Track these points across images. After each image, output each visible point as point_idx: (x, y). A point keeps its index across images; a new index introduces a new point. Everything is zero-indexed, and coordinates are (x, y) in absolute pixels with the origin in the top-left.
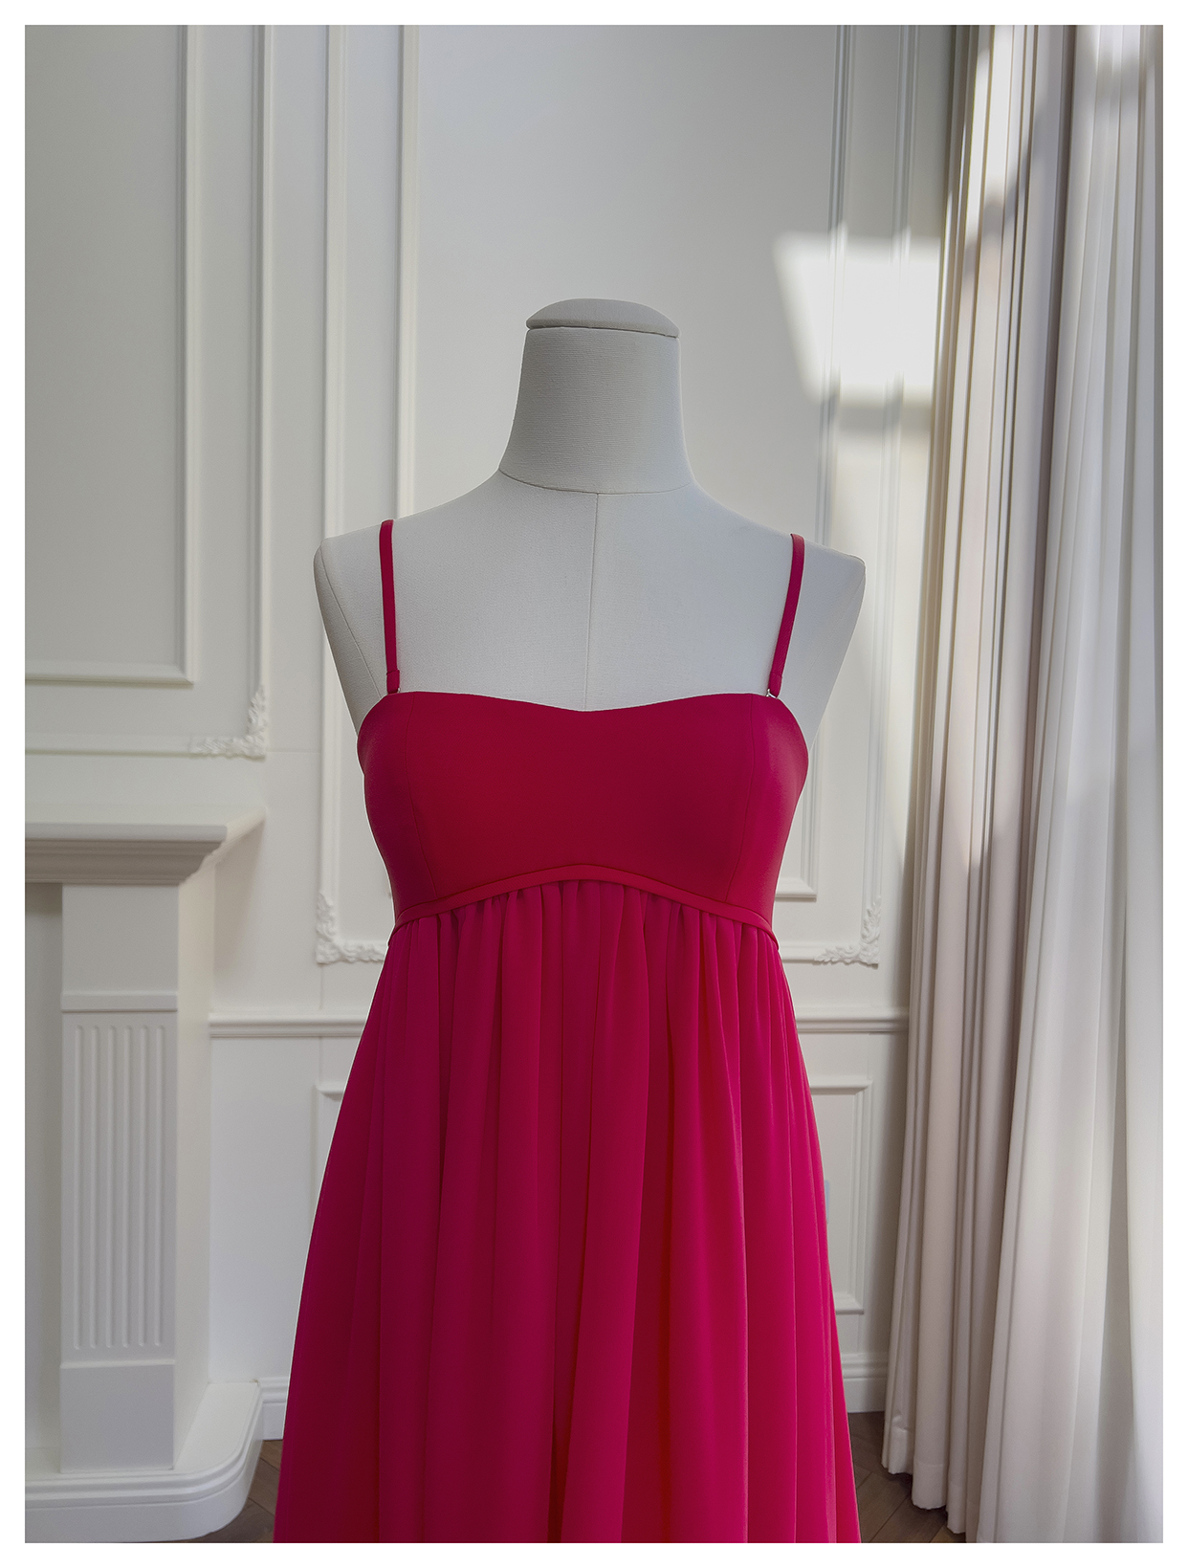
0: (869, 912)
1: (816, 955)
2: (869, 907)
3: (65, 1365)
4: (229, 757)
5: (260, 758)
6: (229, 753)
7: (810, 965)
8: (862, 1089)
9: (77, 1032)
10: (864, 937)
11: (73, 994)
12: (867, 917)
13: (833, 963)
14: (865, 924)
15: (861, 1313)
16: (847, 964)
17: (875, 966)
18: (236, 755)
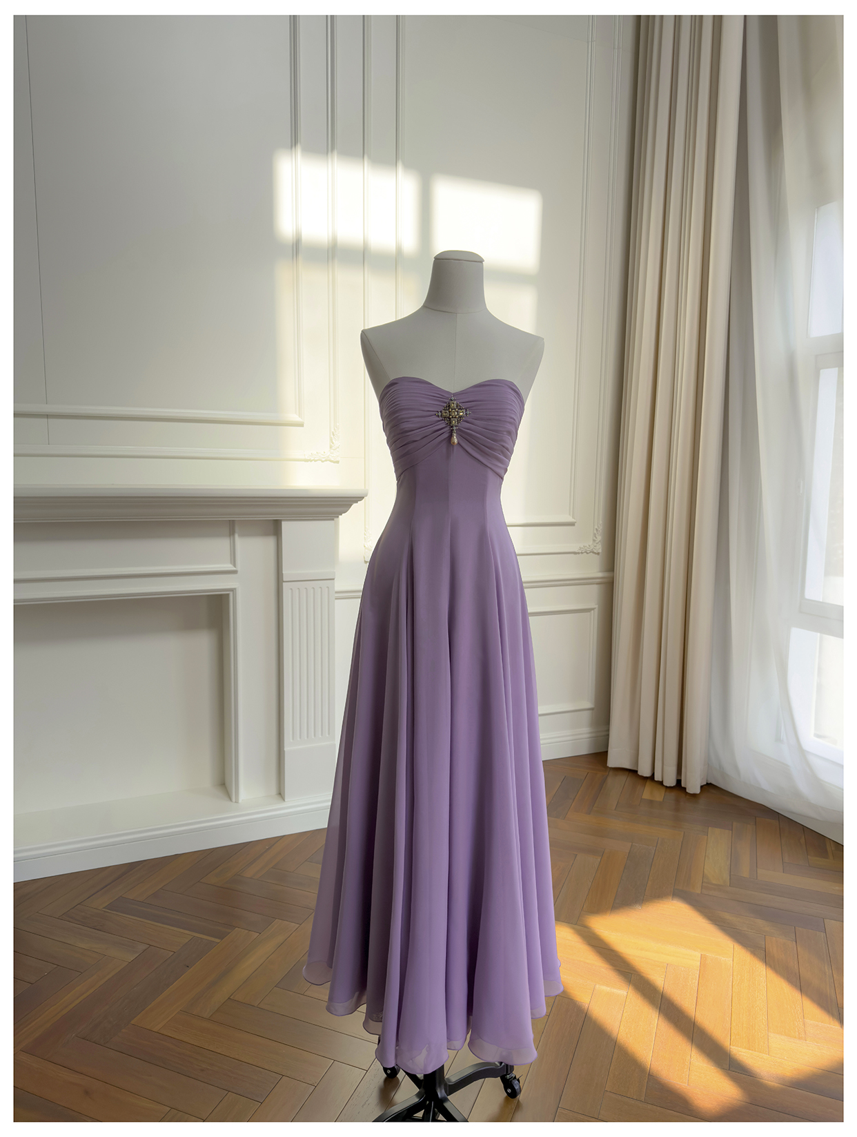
0: (597, 529)
1: (576, 550)
2: (596, 527)
3: (287, 748)
4: (323, 462)
5: (338, 462)
6: (323, 460)
7: (573, 555)
8: (593, 609)
9: (290, 591)
10: (594, 540)
11: (287, 572)
12: (595, 532)
13: (582, 553)
14: (595, 535)
15: (592, 709)
16: (587, 553)
17: (598, 554)
18: (326, 461)
